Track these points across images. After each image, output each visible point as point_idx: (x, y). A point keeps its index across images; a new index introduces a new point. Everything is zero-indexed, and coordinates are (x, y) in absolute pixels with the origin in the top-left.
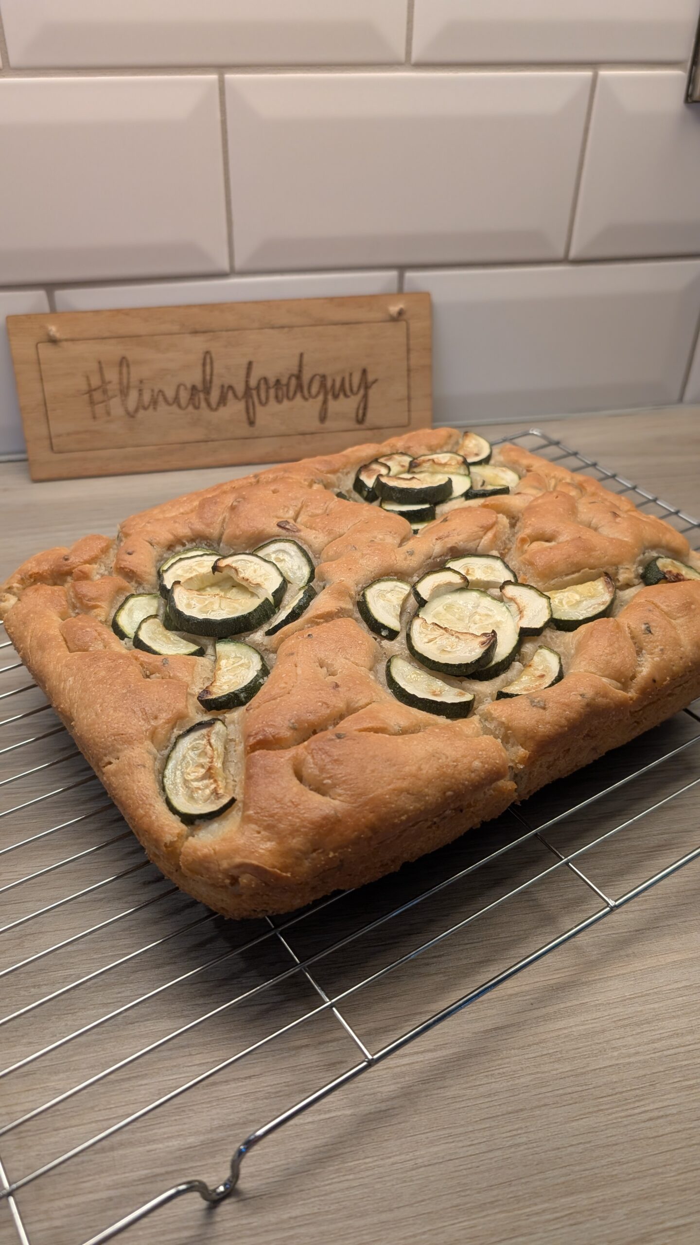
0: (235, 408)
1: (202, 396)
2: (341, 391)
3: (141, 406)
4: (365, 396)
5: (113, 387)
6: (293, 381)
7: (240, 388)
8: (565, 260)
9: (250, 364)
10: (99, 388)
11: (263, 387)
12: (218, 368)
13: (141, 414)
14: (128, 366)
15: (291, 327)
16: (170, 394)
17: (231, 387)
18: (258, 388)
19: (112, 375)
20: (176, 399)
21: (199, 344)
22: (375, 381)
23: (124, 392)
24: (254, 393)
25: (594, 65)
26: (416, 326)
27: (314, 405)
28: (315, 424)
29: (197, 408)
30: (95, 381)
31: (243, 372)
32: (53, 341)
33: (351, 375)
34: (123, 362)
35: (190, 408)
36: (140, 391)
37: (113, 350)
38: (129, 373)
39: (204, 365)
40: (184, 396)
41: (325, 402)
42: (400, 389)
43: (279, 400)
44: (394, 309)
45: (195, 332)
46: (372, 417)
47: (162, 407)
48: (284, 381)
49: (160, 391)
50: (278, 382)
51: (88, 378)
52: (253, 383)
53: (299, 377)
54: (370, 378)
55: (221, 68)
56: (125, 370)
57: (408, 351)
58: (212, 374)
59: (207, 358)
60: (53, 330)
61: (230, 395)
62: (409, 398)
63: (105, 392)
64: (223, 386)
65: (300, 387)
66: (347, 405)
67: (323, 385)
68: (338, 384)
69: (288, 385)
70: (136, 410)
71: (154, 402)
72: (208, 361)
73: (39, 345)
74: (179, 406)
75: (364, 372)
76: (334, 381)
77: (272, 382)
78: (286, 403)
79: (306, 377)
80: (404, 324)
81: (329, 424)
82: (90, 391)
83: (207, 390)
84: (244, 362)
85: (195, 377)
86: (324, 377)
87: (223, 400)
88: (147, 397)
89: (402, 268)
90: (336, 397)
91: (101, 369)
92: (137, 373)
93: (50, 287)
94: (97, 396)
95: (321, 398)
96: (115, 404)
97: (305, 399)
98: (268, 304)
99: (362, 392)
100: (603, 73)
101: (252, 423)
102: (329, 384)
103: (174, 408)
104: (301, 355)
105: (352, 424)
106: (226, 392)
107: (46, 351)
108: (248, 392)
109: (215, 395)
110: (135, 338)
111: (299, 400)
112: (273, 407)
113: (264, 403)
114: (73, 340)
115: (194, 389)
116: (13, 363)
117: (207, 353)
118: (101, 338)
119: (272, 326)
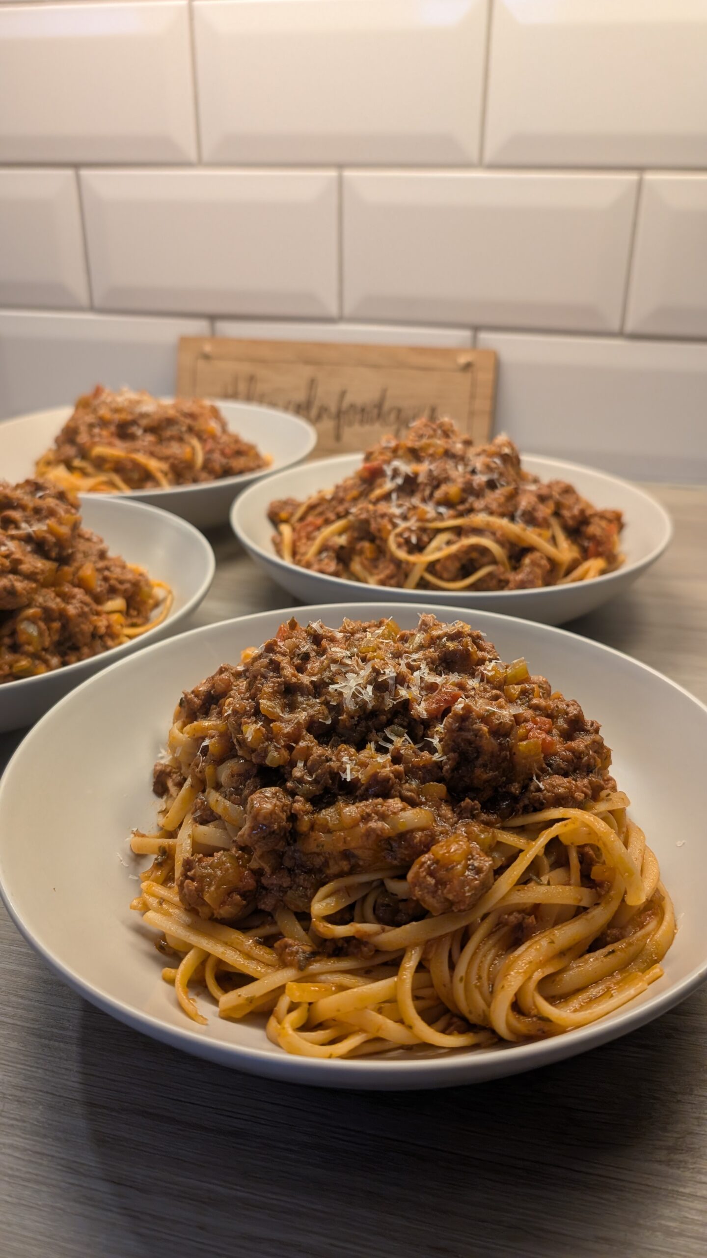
0: (327, 426)
1: (304, 412)
6: (376, 411)
7: (333, 409)
8: (621, 334)
9: (343, 394)
11: (351, 412)
12: (320, 391)
14: (254, 381)
15: (380, 366)
17: (326, 408)
18: (347, 412)
19: (242, 387)
21: (307, 372)
24: (343, 416)
26: (483, 375)
30: (231, 390)
31: (337, 398)
32: (207, 357)
34: (252, 379)
37: (246, 368)
38: (255, 388)
39: (309, 388)
43: (362, 422)
44: (463, 361)
45: (308, 362)
48: (368, 409)
50: (363, 410)
51: (226, 388)
52: (344, 407)
53: (380, 406)
55: (340, 166)
56: (253, 385)
57: (472, 396)
58: (315, 396)
59: (312, 383)
60: (209, 349)
61: (325, 414)
64: (321, 406)
65: (379, 415)
67: (398, 418)
69: (370, 412)
72: (313, 386)
73: (198, 360)
75: (434, 411)
76: (408, 415)
77: (359, 408)
78: (367, 428)
79: (386, 407)
80: (471, 374)
83: (308, 408)
84: (339, 389)
85: (301, 397)
86: (399, 411)
87: (319, 417)
89: (476, 329)
91: (235, 382)
92: (261, 387)
93: (213, 318)
95: (394, 427)
97: (383, 425)
98: (364, 348)
101: (338, 439)
102: (402, 414)
104: (384, 391)
106: (323, 411)
107: (201, 364)
108: (339, 415)
109: (314, 412)
110: (263, 361)
111: (377, 426)
112: (357, 428)
113: (350, 424)
114: (220, 358)
115: (299, 407)
116: (180, 369)
117: (313, 381)
118: (239, 360)
119: (364, 365)
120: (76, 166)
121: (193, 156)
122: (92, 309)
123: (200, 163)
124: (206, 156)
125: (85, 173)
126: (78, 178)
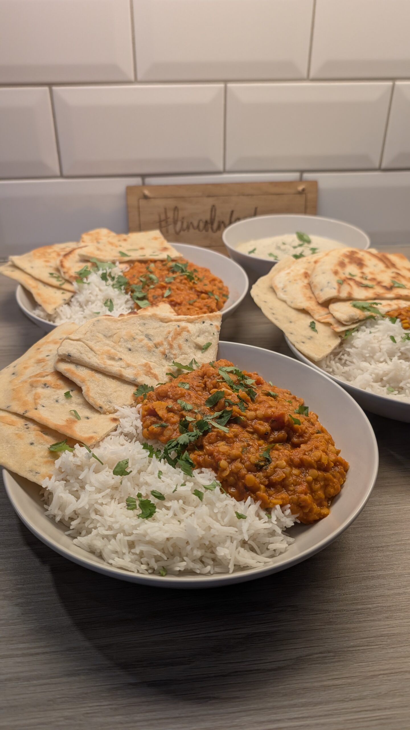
1: (209, 226)
3: (182, 229)
5: (170, 220)
7: (227, 222)
8: (379, 169)
9: (232, 212)
10: (164, 220)
12: (218, 212)
13: (182, 233)
14: (178, 211)
15: (252, 195)
16: (195, 224)
17: (223, 222)
19: (170, 214)
20: (198, 227)
21: (211, 201)
23: (175, 222)
25: (393, 79)
26: (310, 196)
29: (207, 231)
30: (163, 217)
31: (228, 216)
32: (146, 197)
34: (176, 209)
35: (204, 231)
36: (182, 223)
37: (171, 203)
38: (178, 214)
39: (212, 211)
40: (202, 225)
44: (300, 188)
45: (209, 196)
47: (192, 230)
49: (191, 223)
51: (160, 216)
52: (233, 220)
55: (226, 81)
56: (176, 212)
57: (306, 208)
58: (215, 216)
59: (213, 208)
60: (147, 192)
61: (222, 226)
63: (167, 222)
64: (219, 222)
70: (180, 231)
71: (188, 228)
72: (213, 210)
73: (140, 200)
74: (199, 230)
80: (304, 195)
82: (160, 221)
83: (212, 223)
84: (229, 211)
85: (207, 216)
87: (219, 228)
88: (185, 225)
89: (302, 172)
91: (166, 213)
92: (181, 214)
93: (143, 176)
94: (163, 224)
96: (171, 227)
98: (243, 184)
100: (398, 83)
103: (197, 231)
104: (256, 209)
106: (221, 223)
107: (143, 202)
109: (215, 225)
110: (182, 198)
114: (154, 198)
115: (206, 222)
116: (127, 208)
117: (213, 206)
118: (166, 198)
119: (244, 195)
120: (50, 85)
121: (131, 77)
122: (62, 176)
123: (136, 81)
124: (140, 77)
125: (55, 88)
126: (51, 92)
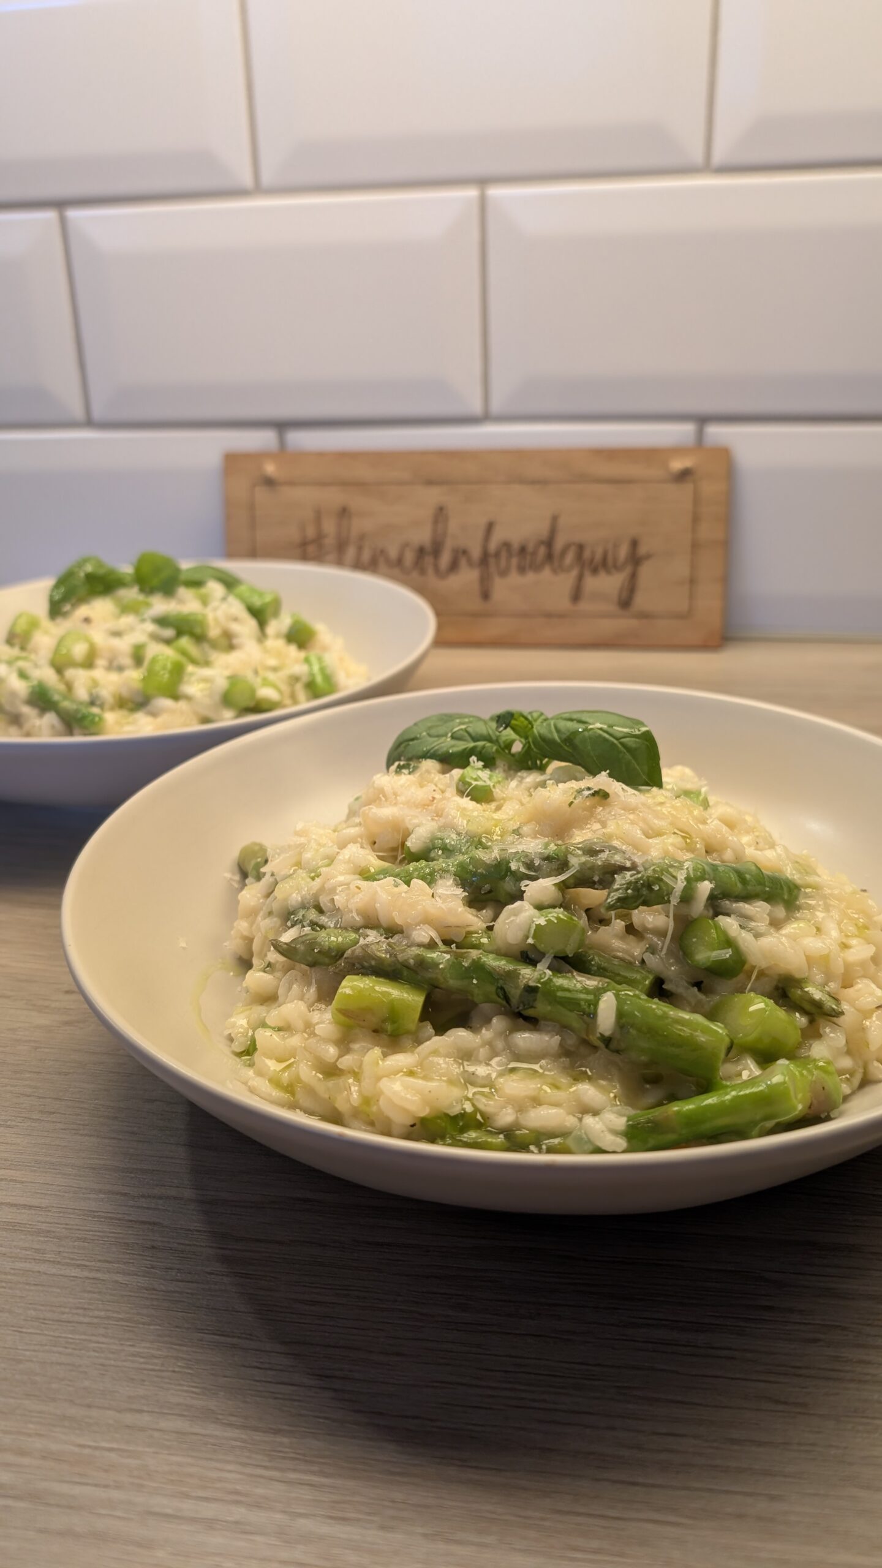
0: (467, 577)
1: (430, 559)
2: (603, 565)
4: (633, 576)
5: (330, 541)
6: (542, 551)
7: (476, 553)
9: (490, 527)
10: (312, 540)
11: (504, 554)
12: (453, 526)
14: (349, 518)
15: (544, 482)
16: (393, 553)
17: (465, 551)
18: (497, 555)
19: (329, 527)
20: (400, 562)
21: (433, 496)
22: (648, 557)
23: (340, 546)
24: (492, 561)
26: (710, 489)
27: (565, 582)
28: (563, 603)
29: (423, 572)
30: (311, 532)
31: (480, 534)
32: (269, 482)
33: (616, 546)
34: (344, 513)
35: (415, 575)
36: (360, 548)
37: (334, 497)
38: (349, 526)
39: (436, 521)
40: (409, 557)
41: (580, 578)
42: (680, 568)
43: (522, 570)
44: (678, 466)
45: (430, 483)
46: (641, 601)
48: (530, 549)
49: (382, 552)
50: (523, 550)
51: (302, 528)
52: (493, 546)
53: (549, 543)
54: (642, 550)
55: (483, 182)
56: (345, 522)
57: (696, 519)
58: (444, 533)
59: (441, 514)
60: (272, 470)
61: (463, 562)
62: (692, 581)
63: (320, 543)
64: (456, 550)
65: (549, 557)
66: (610, 583)
67: (579, 556)
68: (598, 556)
69: (534, 553)
71: (374, 563)
72: (441, 518)
73: (256, 486)
74: (401, 569)
75: (634, 544)
76: (593, 553)
77: (516, 546)
78: (531, 577)
79: (559, 544)
80: (690, 486)
81: (584, 606)
82: (304, 541)
83: (436, 549)
84: (483, 521)
85: (423, 536)
86: (581, 548)
87: (454, 566)
88: (365, 555)
89: (702, 420)
90: (595, 571)
91: (318, 521)
92: (358, 525)
93: (282, 426)
94: (309, 548)
95: (575, 573)
97: (555, 571)
98: (518, 454)
99: (628, 570)
101: (486, 595)
102: (587, 554)
103: (395, 571)
104: (555, 519)
105: (612, 608)
106: (460, 555)
107: (262, 495)
108: (485, 559)
109: (445, 559)
110: (360, 485)
111: (546, 573)
112: (515, 578)
113: (504, 573)
114: (291, 483)
115: (421, 551)
116: (229, 504)
117: (441, 509)
118: (322, 484)
119: (522, 481)
120: (60, 205)
121: (246, 179)
122: (89, 423)
123: (258, 189)
124: (267, 178)
125: (72, 214)
126: (63, 222)
